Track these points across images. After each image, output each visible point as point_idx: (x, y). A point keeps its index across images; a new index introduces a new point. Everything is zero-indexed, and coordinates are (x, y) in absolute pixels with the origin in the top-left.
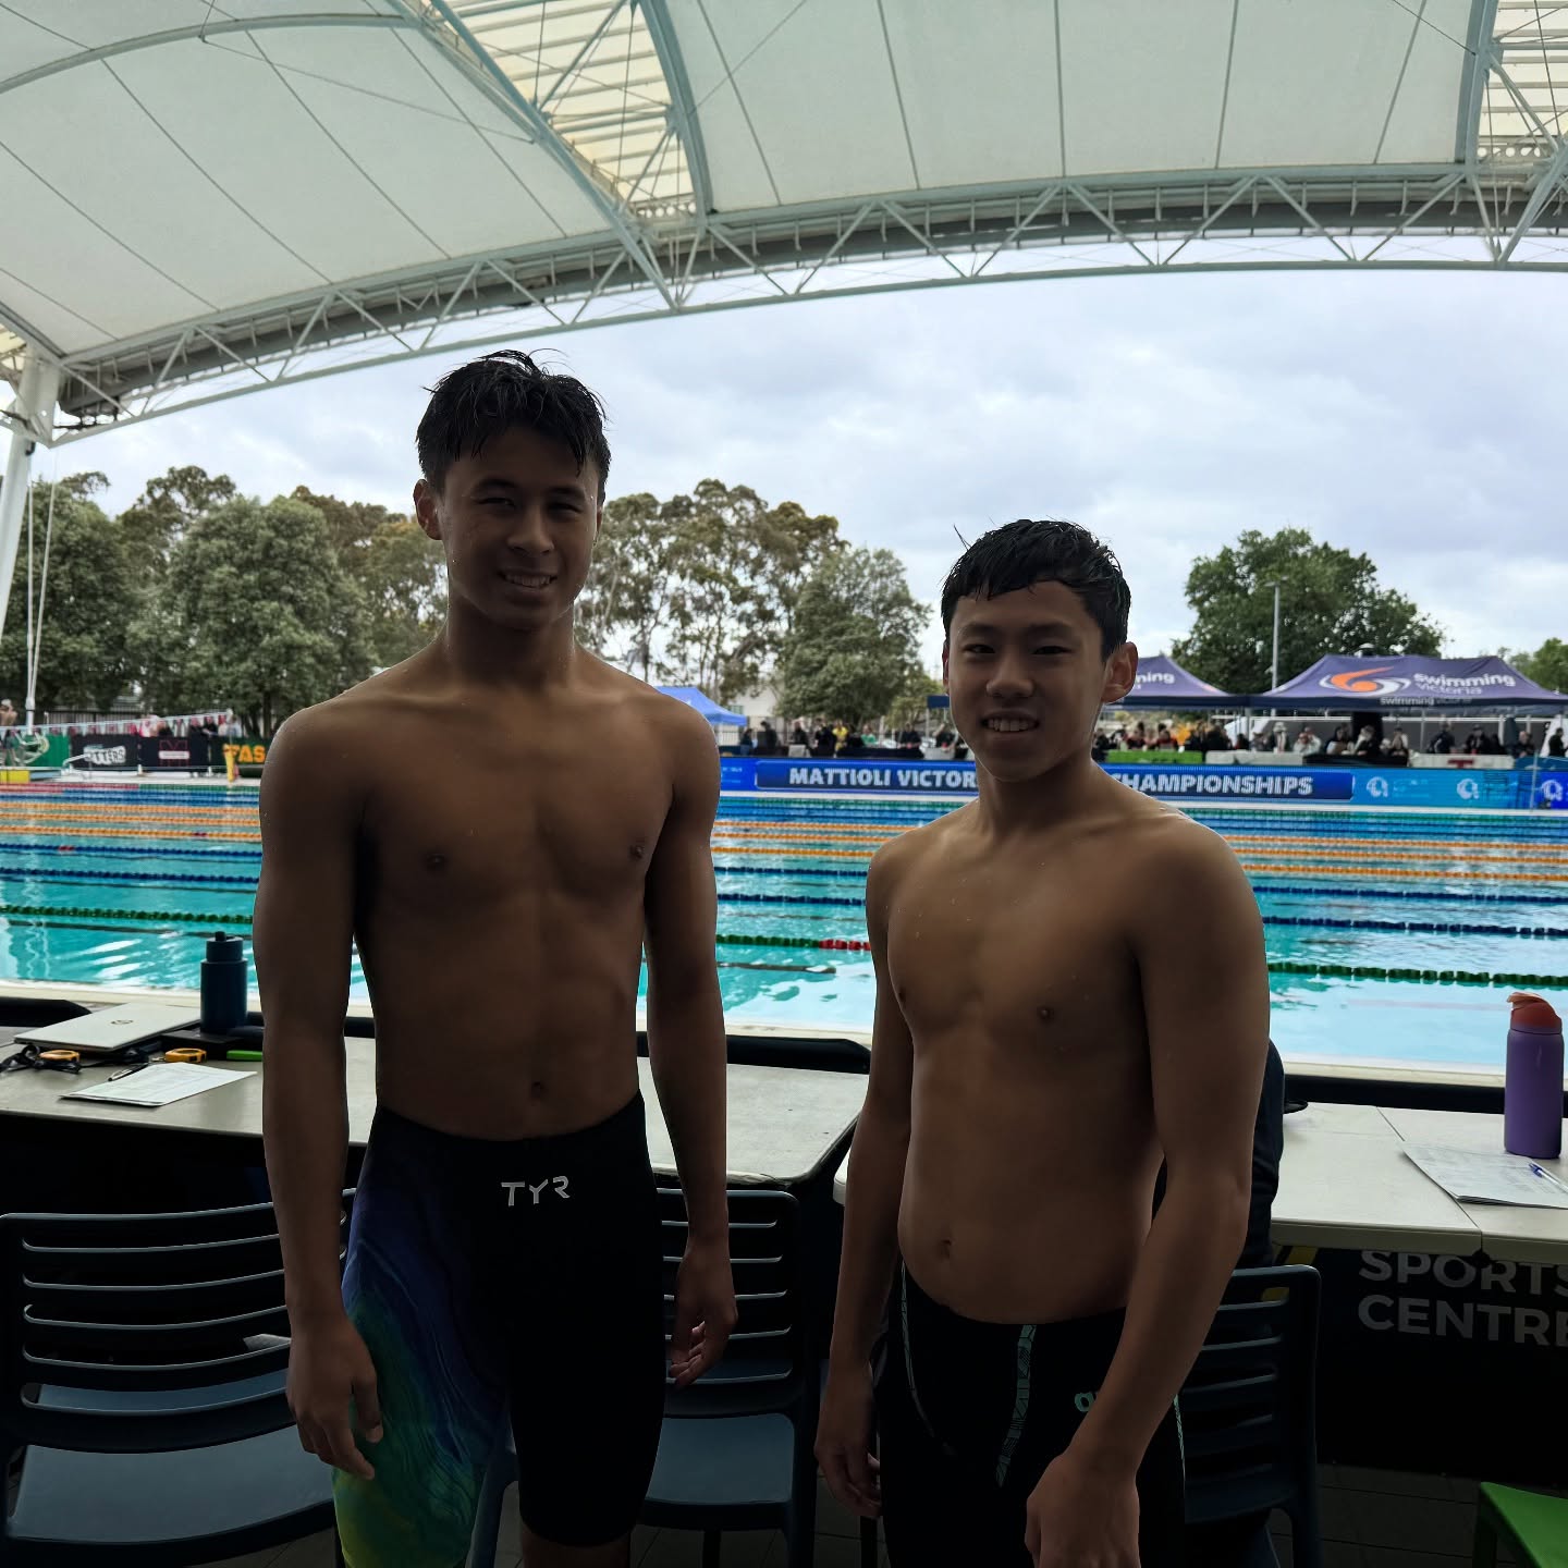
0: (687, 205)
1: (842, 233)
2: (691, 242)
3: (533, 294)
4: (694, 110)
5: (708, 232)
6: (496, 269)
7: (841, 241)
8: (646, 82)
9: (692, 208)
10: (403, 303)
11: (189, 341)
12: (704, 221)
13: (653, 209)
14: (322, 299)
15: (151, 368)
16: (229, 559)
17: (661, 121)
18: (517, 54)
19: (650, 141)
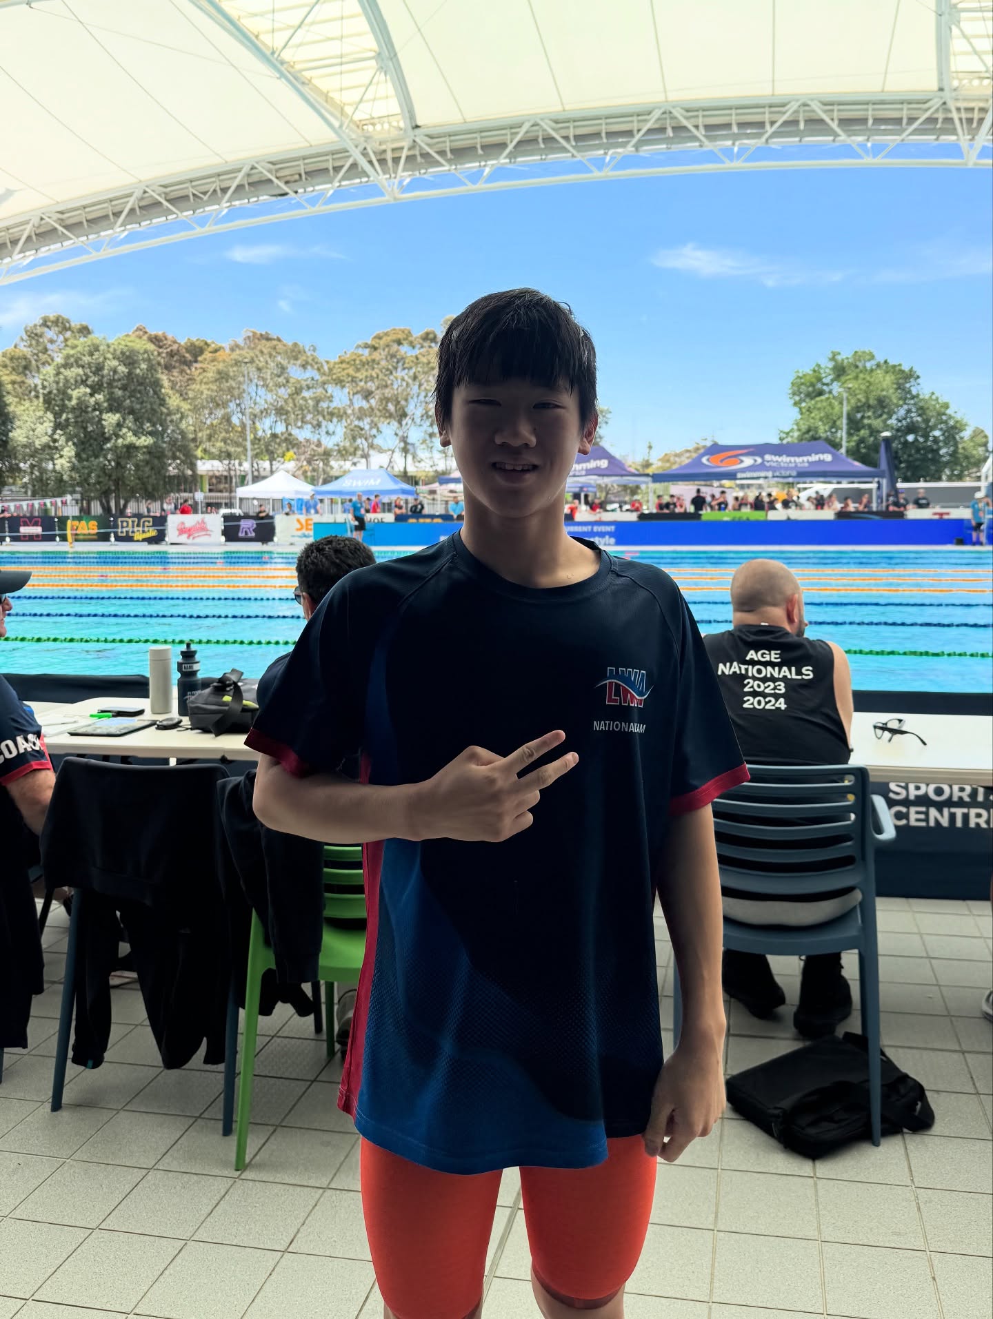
0: (398, 122)
1: (511, 142)
2: (402, 148)
3: (289, 187)
4: (396, 55)
5: (414, 141)
6: (261, 169)
7: (510, 147)
8: (359, 35)
9: (402, 124)
10: (194, 195)
11: (36, 225)
12: (411, 133)
13: (373, 124)
14: (133, 193)
15: (9, 244)
16: (84, 382)
17: (373, 63)
18: (262, 16)
19: (365, 77)
